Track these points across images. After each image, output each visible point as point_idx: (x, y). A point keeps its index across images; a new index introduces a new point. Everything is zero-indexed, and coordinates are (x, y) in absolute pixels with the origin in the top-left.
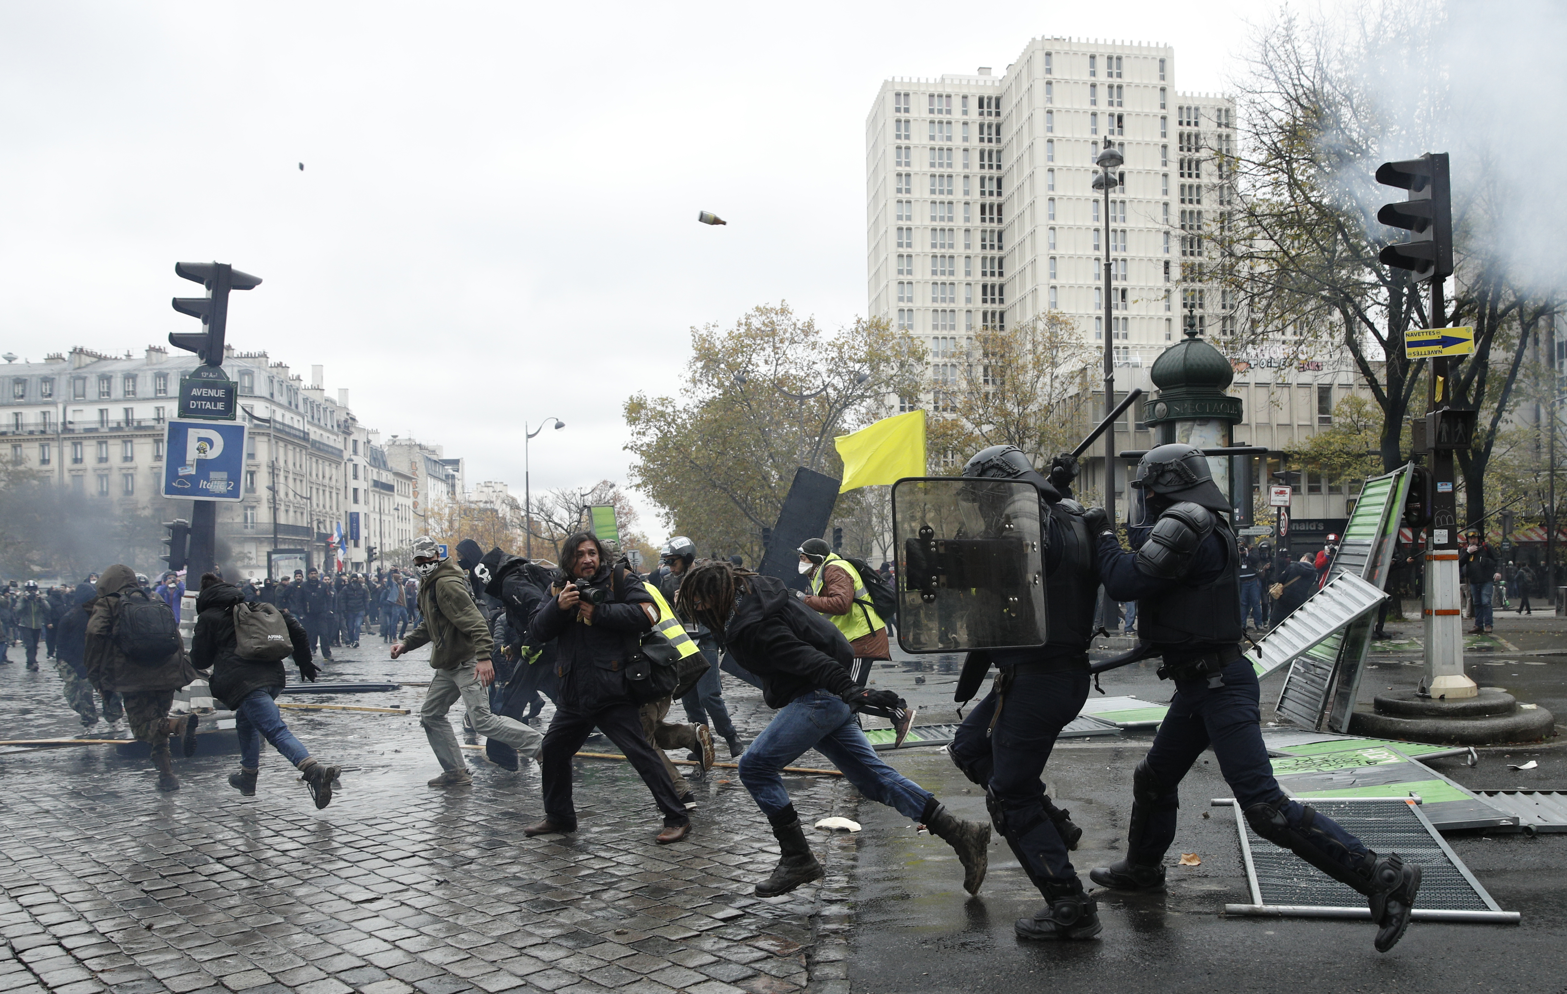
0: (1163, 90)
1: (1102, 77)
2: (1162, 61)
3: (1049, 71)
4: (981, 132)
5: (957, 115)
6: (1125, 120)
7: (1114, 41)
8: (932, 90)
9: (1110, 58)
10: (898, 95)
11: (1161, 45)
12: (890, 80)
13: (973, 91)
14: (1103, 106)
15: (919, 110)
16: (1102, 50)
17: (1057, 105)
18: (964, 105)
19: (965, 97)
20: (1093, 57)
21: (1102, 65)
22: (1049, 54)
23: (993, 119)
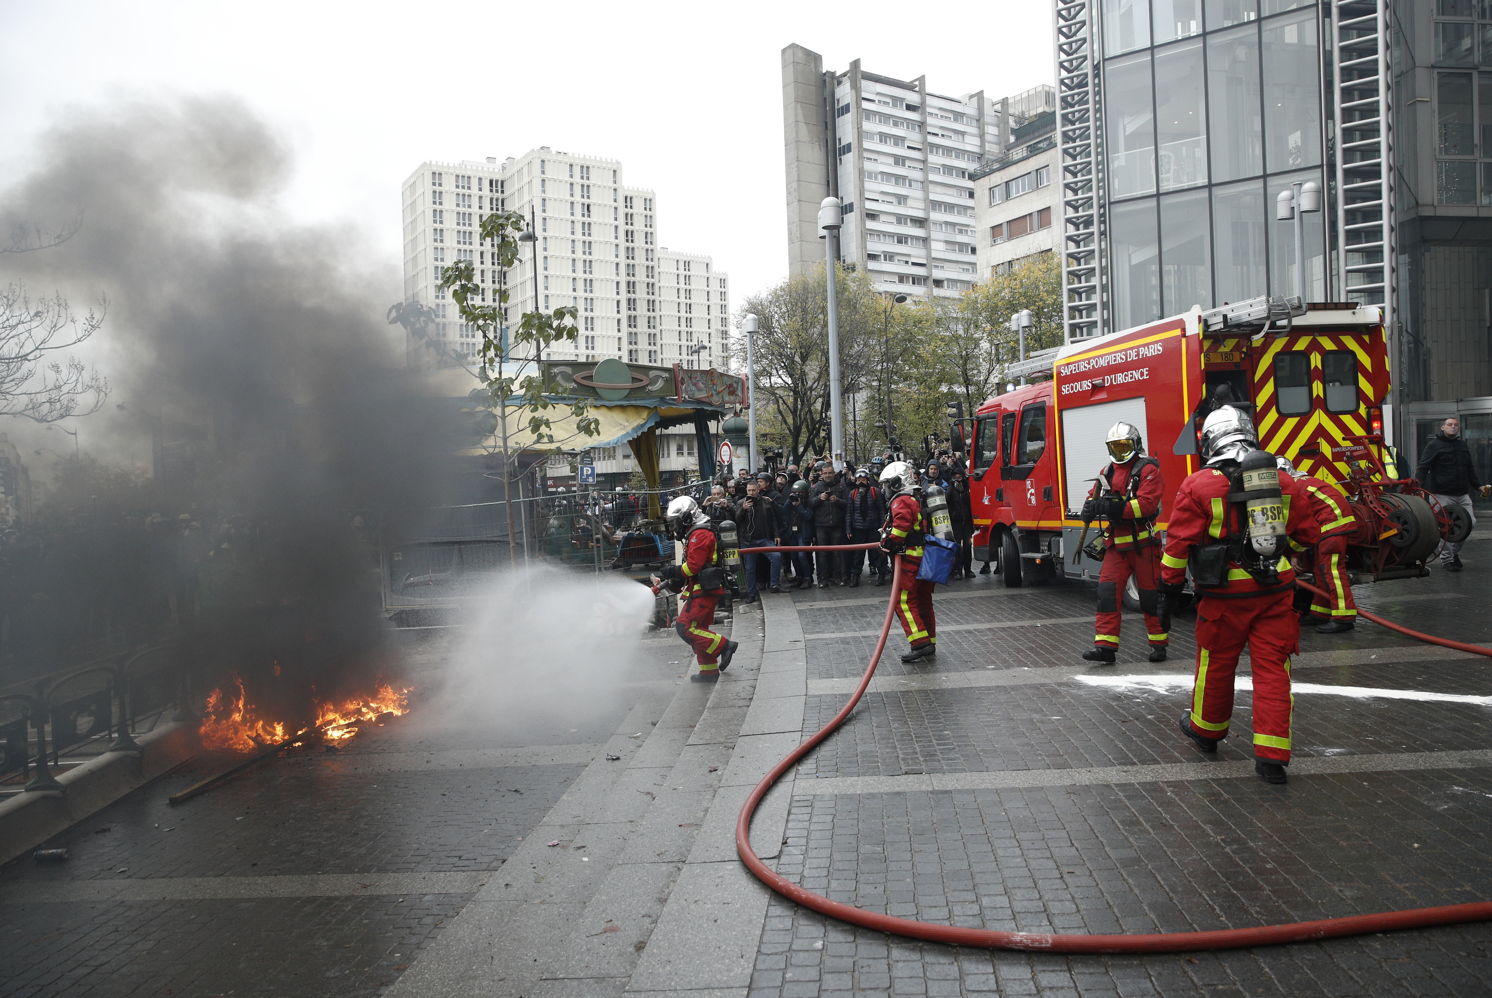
0: (615, 190)
1: (577, 179)
2: (615, 171)
3: (543, 172)
4: (491, 203)
5: (475, 190)
6: (592, 208)
7: (585, 156)
8: (458, 172)
9: (582, 167)
10: (434, 173)
11: (614, 161)
12: (428, 162)
13: (487, 175)
14: (577, 198)
15: (449, 185)
16: (577, 161)
17: (548, 195)
18: (480, 184)
19: (480, 179)
20: (571, 165)
21: (577, 171)
22: (543, 161)
23: (499, 195)
